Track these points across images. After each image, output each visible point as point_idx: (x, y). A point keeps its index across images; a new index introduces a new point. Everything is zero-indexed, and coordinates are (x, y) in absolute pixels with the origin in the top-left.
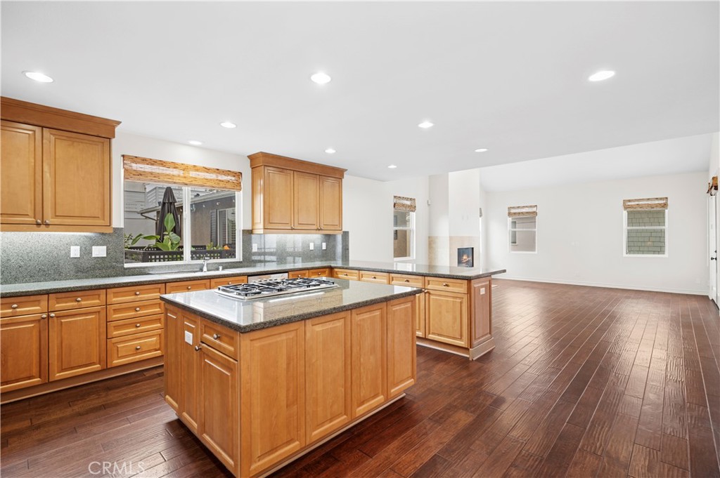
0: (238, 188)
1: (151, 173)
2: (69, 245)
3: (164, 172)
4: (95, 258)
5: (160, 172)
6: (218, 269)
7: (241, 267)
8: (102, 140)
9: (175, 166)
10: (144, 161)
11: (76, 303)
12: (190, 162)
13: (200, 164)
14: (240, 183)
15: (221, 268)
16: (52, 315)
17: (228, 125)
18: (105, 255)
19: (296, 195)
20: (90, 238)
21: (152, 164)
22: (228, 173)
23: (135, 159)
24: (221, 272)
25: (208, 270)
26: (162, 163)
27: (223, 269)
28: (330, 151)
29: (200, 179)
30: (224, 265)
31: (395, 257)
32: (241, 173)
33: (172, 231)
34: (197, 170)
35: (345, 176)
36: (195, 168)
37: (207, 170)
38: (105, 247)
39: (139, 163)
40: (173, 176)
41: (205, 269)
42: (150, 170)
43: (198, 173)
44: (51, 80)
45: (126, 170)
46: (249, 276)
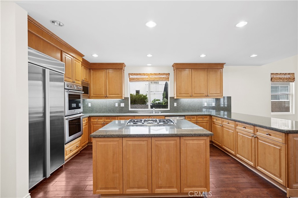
0: (168, 80)
1: (137, 78)
2: (115, 103)
3: (141, 77)
4: (122, 107)
5: (140, 77)
6: (159, 113)
7: (169, 113)
8: (120, 70)
9: (144, 74)
10: (135, 74)
11: (110, 120)
12: (149, 72)
13: (153, 72)
14: (169, 78)
15: (160, 112)
16: (105, 123)
17: (149, 56)
18: (124, 106)
19: (193, 80)
20: (120, 101)
21: (137, 75)
22: (164, 74)
23: (132, 74)
24: (160, 114)
25: (155, 113)
26: (140, 74)
27: (161, 113)
28: (203, 56)
29: (153, 78)
30: (162, 111)
31: (272, 111)
32: (169, 74)
33: (165, 98)
34: (152, 75)
35: (224, 66)
36: (151, 74)
37: (155, 74)
38: (124, 104)
39: (133, 75)
40: (144, 78)
41: (154, 112)
42: (136, 77)
43: (152, 76)
44: (98, 56)
45: (129, 78)
46: (165, 116)
